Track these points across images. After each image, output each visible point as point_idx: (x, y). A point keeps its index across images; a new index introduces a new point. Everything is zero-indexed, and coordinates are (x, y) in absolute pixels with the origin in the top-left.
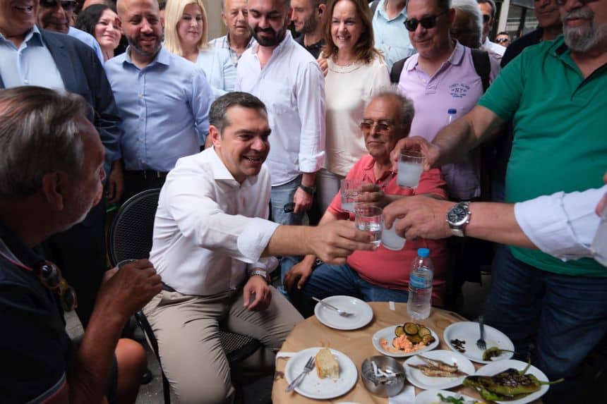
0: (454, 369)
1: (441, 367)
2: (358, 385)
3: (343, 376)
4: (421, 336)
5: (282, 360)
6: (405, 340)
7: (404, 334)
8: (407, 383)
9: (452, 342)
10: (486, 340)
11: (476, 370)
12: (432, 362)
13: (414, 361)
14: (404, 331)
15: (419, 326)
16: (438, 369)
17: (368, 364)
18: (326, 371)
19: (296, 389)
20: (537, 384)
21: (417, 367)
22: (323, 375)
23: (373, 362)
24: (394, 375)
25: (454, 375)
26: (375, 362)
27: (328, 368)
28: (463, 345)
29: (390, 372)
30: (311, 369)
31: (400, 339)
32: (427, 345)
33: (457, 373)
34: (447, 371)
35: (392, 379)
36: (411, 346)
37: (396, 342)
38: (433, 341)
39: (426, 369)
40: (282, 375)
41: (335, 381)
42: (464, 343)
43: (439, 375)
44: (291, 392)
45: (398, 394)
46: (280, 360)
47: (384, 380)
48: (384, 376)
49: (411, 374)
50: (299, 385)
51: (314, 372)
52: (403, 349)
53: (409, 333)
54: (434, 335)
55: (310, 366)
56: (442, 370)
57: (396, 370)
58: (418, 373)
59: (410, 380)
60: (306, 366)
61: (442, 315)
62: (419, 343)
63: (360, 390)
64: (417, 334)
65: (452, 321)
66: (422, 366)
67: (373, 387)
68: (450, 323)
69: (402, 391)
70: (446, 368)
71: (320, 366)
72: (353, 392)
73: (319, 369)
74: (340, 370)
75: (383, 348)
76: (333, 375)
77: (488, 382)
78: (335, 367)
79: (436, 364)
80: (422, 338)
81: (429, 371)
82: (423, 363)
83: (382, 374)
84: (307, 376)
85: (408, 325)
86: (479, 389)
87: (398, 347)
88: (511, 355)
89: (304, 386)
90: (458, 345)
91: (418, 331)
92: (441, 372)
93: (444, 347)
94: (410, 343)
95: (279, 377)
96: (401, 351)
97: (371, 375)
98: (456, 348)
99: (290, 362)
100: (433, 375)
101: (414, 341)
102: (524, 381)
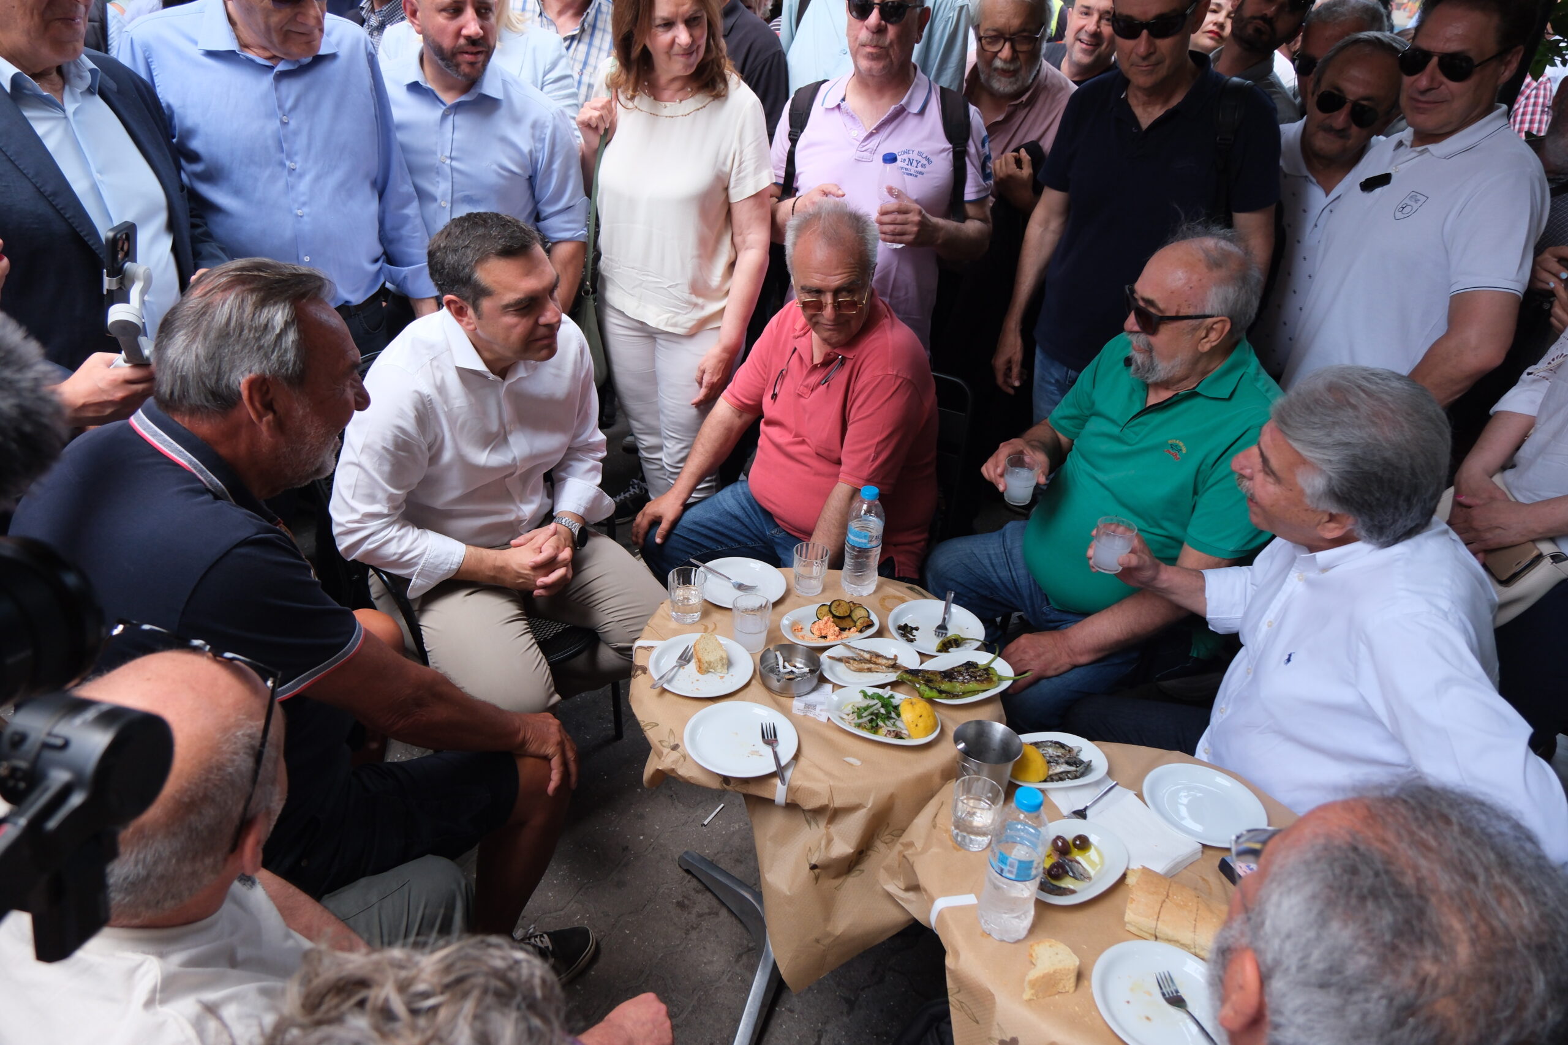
0: (891, 662)
1: (874, 659)
2: (754, 682)
3: (732, 671)
4: (855, 618)
5: (644, 651)
6: (830, 623)
7: (830, 616)
8: (823, 680)
9: (900, 628)
10: (949, 627)
11: (922, 663)
12: (862, 653)
13: (838, 651)
14: (830, 611)
15: (854, 604)
16: (869, 662)
17: (772, 655)
18: (709, 663)
19: (666, 686)
20: (995, 679)
21: (840, 660)
22: (704, 669)
23: (778, 653)
24: (807, 670)
25: (891, 669)
26: (781, 654)
27: (712, 660)
28: (915, 632)
29: (800, 666)
30: (689, 661)
31: (821, 623)
32: (861, 631)
33: (895, 666)
34: (882, 665)
35: (803, 675)
36: (837, 633)
37: (816, 626)
38: (870, 625)
39: (851, 661)
40: (644, 670)
41: (722, 677)
42: (917, 629)
43: (870, 670)
44: (658, 690)
45: (808, 694)
46: (639, 651)
47: (792, 676)
48: (792, 671)
49: (831, 669)
50: (669, 681)
51: (692, 666)
52: (825, 637)
53: (837, 614)
54: (874, 618)
55: (685, 659)
56: (875, 663)
57: (810, 664)
58: (840, 668)
59: (827, 675)
60: (680, 657)
61: (895, 589)
62: (849, 629)
63: (756, 687)
64: (850, 616)
65: (907, 598)
66: (849, 658)
67: (775, 684)
68: (903, 601)
69: (814, 690)
70: (880, 661)
71: (700, 656)
72: (747, 690)
73: (699, 661)
74: (729, 664)
75: (796, 636)
76: (719, 668)
77: (932, 677)
78: (722, 659)
79: (867, 656)
80: (855, 622)
81: (856, 665)
82: (850, 655)
83: (790, 668)
84: (681, 669)
85: (837, 603)
86: (918, 686)
87: (817, 633)
88: (978, 644)
89: (675, 682)
90: (907, 632)
91: (851, 611)
92: (872, 666)
93: (886, 634)
94: (837, 629)
95: (639, 672)
96: (823, 640)
97: (774, 670)
98: (903, 635)
99: (654, 654)
100: (860, 670)
101: (843, 626)
102: (980, 676)
